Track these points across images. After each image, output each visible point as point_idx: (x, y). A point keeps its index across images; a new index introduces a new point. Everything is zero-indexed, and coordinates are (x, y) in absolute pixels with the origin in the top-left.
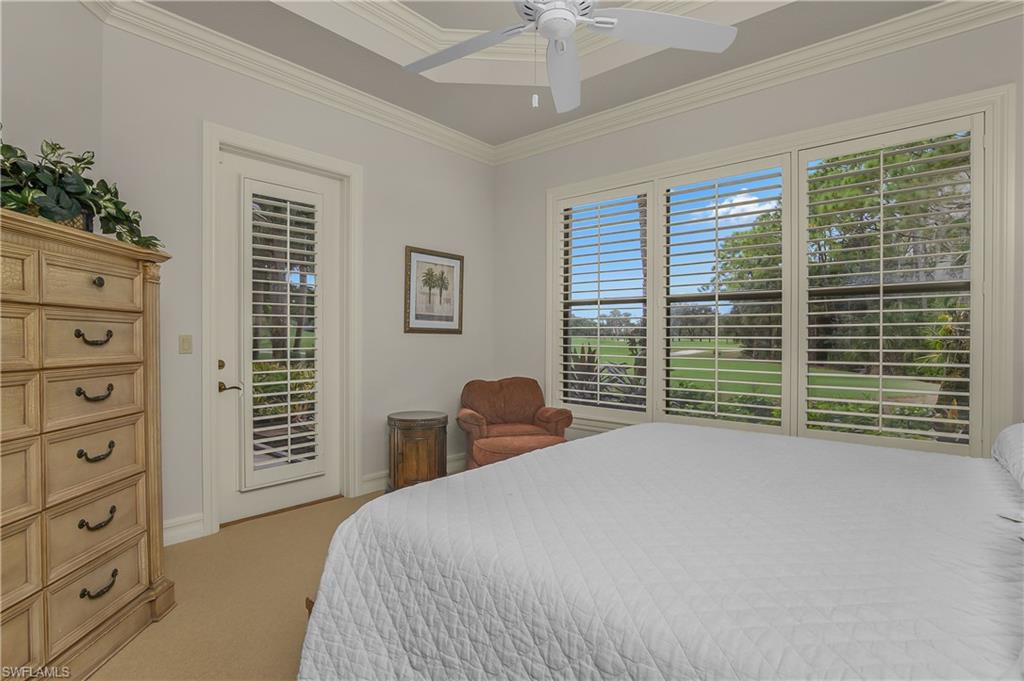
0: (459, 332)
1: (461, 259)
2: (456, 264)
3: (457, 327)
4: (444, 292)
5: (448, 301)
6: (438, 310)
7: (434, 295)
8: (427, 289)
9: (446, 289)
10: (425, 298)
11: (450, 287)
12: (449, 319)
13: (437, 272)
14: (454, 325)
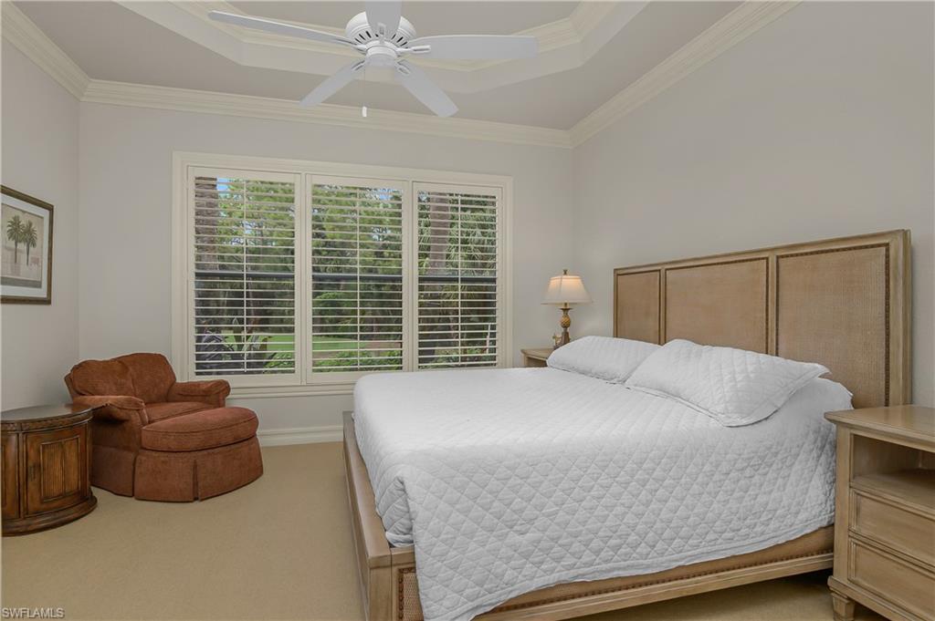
0: (47, 301)
1: (50, 208)
2: (45, 213)
3: (45, 296)
4: (31, 249)
5: (36, 261)
6: (26, 272)
7: (21, 252)
8: (12, 244)
9: (34, 245)
10: (10, 255)
11: (38, 242)
12: (37, 285)
13: (23, 222)
14: (41, 293)
